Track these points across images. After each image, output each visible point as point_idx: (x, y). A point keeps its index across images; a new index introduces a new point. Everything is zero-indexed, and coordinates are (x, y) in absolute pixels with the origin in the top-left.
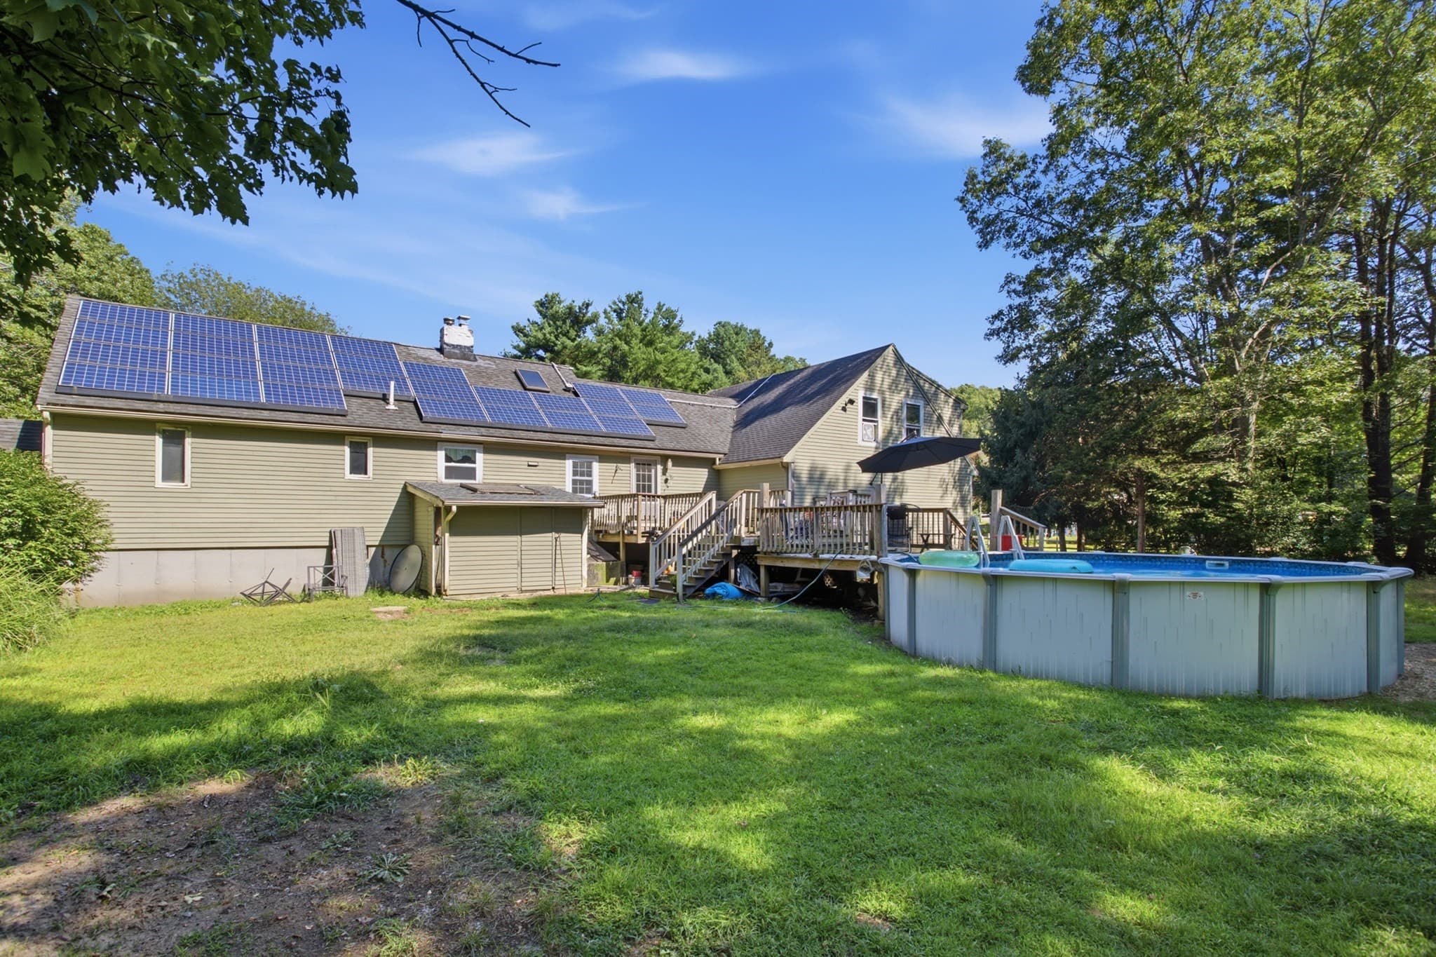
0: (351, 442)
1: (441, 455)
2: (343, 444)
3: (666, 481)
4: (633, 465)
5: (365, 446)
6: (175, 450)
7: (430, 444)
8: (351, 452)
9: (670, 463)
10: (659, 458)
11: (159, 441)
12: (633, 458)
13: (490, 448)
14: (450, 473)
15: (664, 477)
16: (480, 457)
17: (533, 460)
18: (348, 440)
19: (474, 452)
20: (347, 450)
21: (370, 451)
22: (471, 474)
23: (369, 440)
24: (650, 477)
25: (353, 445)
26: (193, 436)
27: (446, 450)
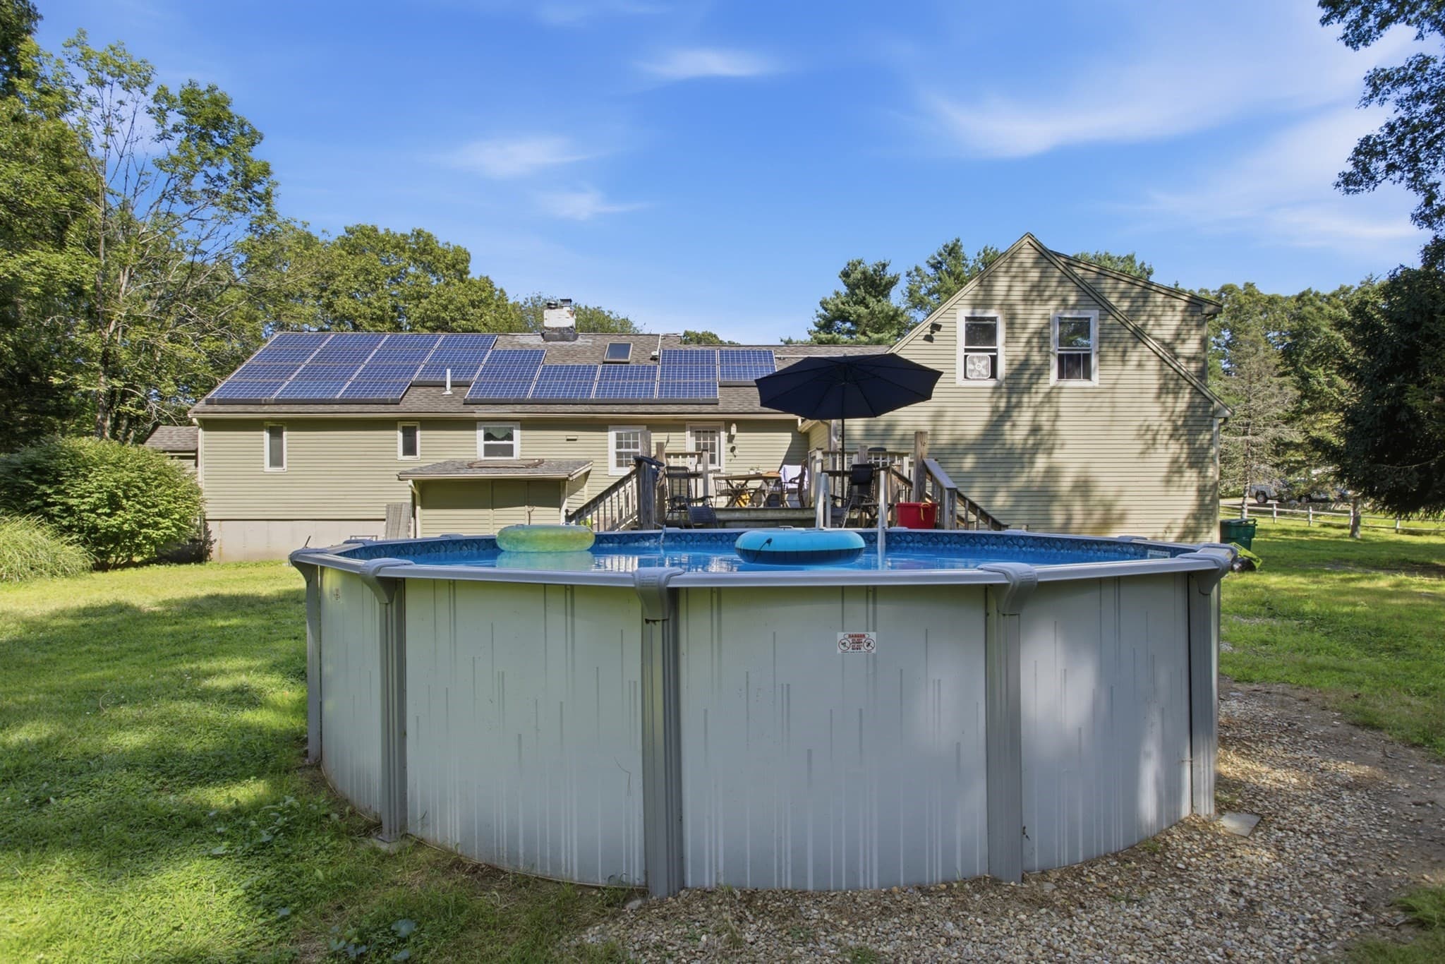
0: (404, 427)
1: (480, 434)
2: (395, 429)
3: (733, 449)
4: (688, 433)
5: (414, 429)
6: (276, 441)
7: (469, 424)
8: (404, 436)
9: (734, 429)
10: (723, 423)
11: (266, 435)
12: (688, 426)
13: (528, 425)
14: (489, 451)
15: (731, 446)
16: (517, 434)
17: (572, 434)
18: (400, 425)
19: (511, 429)
20: (400, 435)
21: (418, 433)
22: (509, 451)
23: (418, 425)
24: (713, 446)
25: (405, 430)
26: (288, 430)
27: (485, 429)
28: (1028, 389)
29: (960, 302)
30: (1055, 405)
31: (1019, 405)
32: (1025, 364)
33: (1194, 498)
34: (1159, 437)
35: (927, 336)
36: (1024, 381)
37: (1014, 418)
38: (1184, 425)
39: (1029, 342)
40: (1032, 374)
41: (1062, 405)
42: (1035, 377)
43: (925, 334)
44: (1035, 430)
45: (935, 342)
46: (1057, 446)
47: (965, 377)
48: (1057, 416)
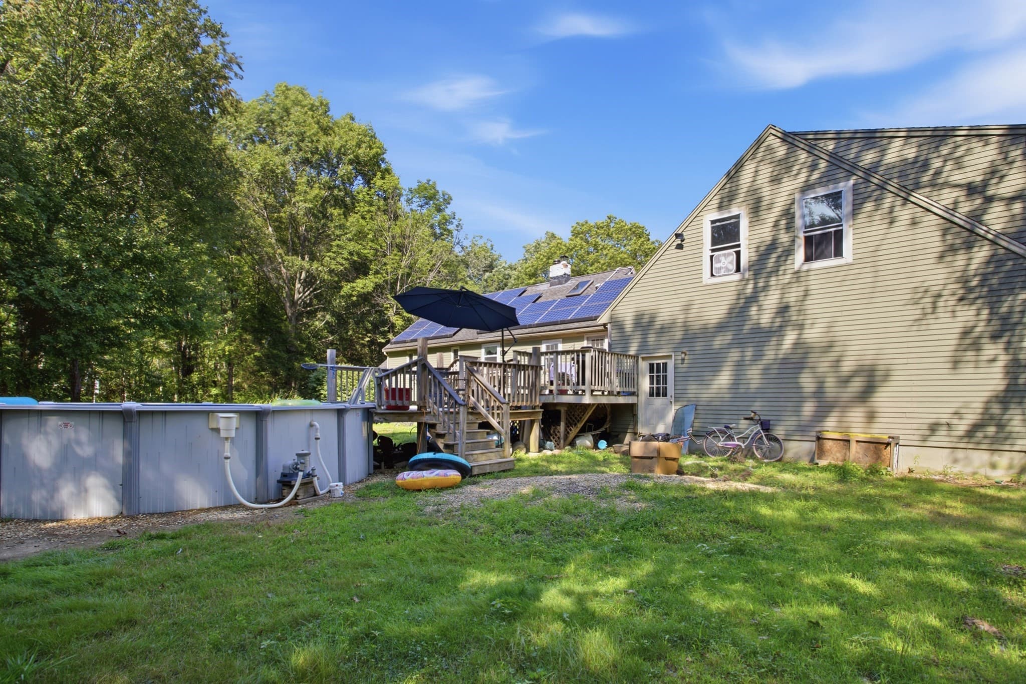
28: (775, 271)
29: (706, 208)
30: (804, 284)
31: (766, 288)
32: (773, 246)
33: (1001, 376)
34: (940, 304)
35: (678, 245)
36: (770, 265)
37: (760, 303)
38: (981, 284)
39: (776, 224)
40: (779, 257)
41: (812, 283)
42: (783, 259)
43: (675, 244)
44: (783, 310)
45: (685, 249)
46: (807, 327)
47: (712, 275)
48: (806, 294)
